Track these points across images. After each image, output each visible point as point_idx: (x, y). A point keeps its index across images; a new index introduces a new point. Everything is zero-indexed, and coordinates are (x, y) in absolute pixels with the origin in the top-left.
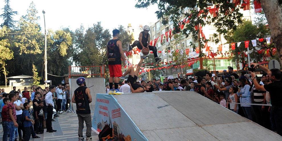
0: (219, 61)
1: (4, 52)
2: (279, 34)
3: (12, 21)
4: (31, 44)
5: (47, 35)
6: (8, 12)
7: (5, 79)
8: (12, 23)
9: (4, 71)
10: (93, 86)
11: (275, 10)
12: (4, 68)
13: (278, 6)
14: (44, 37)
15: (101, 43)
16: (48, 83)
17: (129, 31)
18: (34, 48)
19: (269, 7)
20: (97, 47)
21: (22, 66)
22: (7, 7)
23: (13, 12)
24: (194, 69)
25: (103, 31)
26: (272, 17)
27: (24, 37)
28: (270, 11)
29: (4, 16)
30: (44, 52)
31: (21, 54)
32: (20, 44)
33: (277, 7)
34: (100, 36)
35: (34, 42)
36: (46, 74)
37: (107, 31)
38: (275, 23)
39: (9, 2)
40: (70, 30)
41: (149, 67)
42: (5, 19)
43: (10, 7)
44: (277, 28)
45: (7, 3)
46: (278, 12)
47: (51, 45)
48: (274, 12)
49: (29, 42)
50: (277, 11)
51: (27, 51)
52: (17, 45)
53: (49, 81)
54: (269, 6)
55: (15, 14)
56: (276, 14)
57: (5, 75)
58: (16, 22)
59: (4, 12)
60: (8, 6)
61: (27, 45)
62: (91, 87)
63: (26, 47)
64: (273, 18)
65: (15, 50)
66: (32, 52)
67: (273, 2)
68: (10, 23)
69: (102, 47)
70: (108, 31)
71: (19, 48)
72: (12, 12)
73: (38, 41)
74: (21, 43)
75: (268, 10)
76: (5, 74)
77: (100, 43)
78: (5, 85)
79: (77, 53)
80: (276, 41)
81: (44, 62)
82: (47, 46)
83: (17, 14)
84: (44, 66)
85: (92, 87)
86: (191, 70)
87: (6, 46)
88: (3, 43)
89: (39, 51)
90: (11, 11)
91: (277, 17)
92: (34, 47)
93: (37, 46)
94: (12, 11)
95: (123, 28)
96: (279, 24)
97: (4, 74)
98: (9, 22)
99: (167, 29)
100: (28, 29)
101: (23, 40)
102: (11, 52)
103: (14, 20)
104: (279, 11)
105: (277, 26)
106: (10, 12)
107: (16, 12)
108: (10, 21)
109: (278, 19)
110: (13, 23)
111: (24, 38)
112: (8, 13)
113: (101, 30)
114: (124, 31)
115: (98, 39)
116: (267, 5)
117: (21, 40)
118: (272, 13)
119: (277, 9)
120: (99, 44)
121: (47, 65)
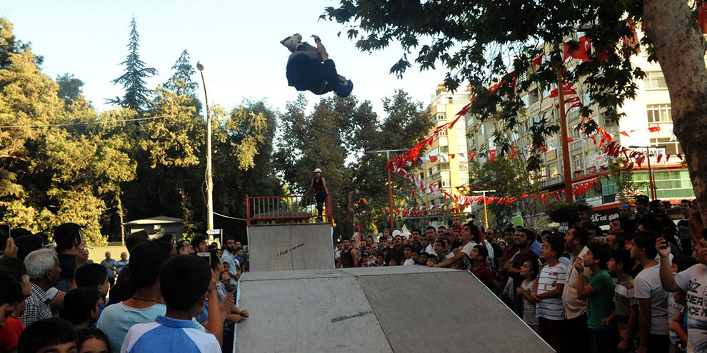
0: (677, 174)
1: (115, 164)
2: (690, 110)
3: (144, 91)
4: (176, 143)
5: (212, 122)
6: (135, 70)
7: (122, 226)
8: (143, 94)
9: (120, 207)
10: (302, 245)
11: (680, 42)
12: (119, 201)
13: (693, 29)
14: (205, 127)
15: (353, 137)
16: (215, 236)
17: (421, 104)
18: (181, 153)
19: (665, 33)
20: (343, 145)
21: (160, 196)
22: (133, 59)
23: (146, 70)
24: (605, 197)
25: (358, 106)
26: (674, 61)
27: (161, 127)
28: (668, 44)
29: (126, 79)
30: (204, 162)
31: (154, 166)
32: (152, 143)
33: (688, 31)
34: (351, 119)
35: (183, 137)
36: (211, 213)
37: (366, 106)
38: (679, 80)
39: (137, 47)
40: (267, 107)
41: (484, 192)
42: (129, 86)
43: (139, 59)
44: (685, 92)
45: (132, 50)
46: (690, 47)
47: (221, 145)
48: (679, 46)
49: (171, 137)
50: (686, 44)
51: (166, 160)
52: (144, 145)
53: (217, 232)
54: (665, 28)
55: (151, 75)
56: (683, 52)
57: (121, 216)
58: (153, 93)
59: (127, 71)
60: (135, 57)
61: (167, 145)
62: (298, 246)
63: (166, 151)
64: (676, 65)
65: (141, 157)
66: (178, 162)
67: (676, 17)
68: (140, 96)
69: (355, 145)
70: (369, 105)
71: (148, 153)
72: (143, 70)
73: (191, 135)
74: (154, 140)
75: (662, 41)
76: (121, 214)
77: (349, 135)
78: (121, 241)
79: (294, 162)
80: (681, 130)
81: (205, 186)
82: (213, 148)
83: (154, 74)
84: (206, 194)
85: (300, 248)
86: (597, 198)
87: (122, 150)
88: (114, 143)
89: (192, 160)
90: (141, 66)
91: (687, 60)
92: (182, 149)
93: (189, 149)
94: (143, 68)
95: (406, 98)
96: (691, 82)
97: (118, 214)
98: (138, 92)
99: (534, 94)
100: (170, 109)
101: (158, 132)
102: (131, 162)
103: (149, 89)
104: (694, 43)
105: (685, 87)
106: (138, 69)
107: (152, 71)
108: (140, 90)
109: (689, 67)
110: (145, 96)
111: (159, 128)
112: (136, 73)
113: (353, 104)
114: (408, 104)
115: (345, 125)
116: (660, 28)
117: (153, 132)
118: (673, 49)
119: (688, 38)
120: (348, 138)
121: (213, 192)
